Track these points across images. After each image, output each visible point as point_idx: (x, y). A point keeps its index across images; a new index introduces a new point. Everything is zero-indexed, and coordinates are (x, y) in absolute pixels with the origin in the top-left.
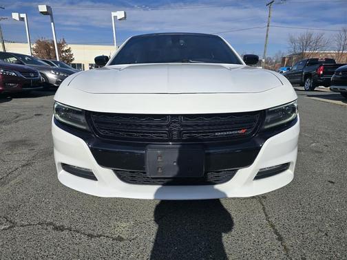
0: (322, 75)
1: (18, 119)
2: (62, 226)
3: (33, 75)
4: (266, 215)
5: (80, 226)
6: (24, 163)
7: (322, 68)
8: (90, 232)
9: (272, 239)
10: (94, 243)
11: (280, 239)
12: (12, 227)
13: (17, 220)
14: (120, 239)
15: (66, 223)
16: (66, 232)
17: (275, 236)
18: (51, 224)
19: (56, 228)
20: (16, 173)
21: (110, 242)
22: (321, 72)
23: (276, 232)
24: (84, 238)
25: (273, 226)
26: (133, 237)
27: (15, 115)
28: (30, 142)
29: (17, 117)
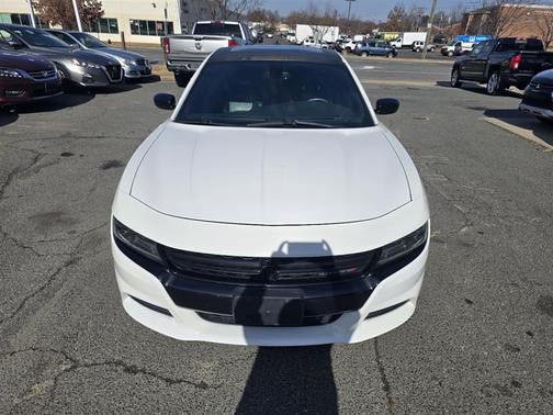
0: (517, 71)
1: (38, 164)
2: (134, 366)
3: (46, 74)
4: (377, 353)
5: (155, 366)
6: (67, 258)
7: (518, 57)
8: (168, 375)
9: (377, 389)
10: (174, 391)
11: (387, 388)
12: (75, 367)
13: (79, 358)
14: (204, 386)
15: (138, 362)
16: (140, 375)
17: (382, 384)
18: (119, 363)
19: (128, 370)
20: (60, 277)
21: (193, 389)
22: (516, 66)
23: (384, 379)
24: (163, 384)
25: (382, 370)
26: (218, 383)
27: (31, 155)
28: (67, 216)
29: (36, 160)
